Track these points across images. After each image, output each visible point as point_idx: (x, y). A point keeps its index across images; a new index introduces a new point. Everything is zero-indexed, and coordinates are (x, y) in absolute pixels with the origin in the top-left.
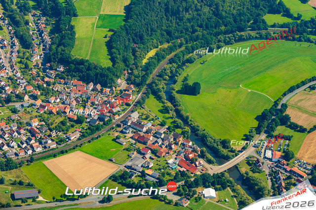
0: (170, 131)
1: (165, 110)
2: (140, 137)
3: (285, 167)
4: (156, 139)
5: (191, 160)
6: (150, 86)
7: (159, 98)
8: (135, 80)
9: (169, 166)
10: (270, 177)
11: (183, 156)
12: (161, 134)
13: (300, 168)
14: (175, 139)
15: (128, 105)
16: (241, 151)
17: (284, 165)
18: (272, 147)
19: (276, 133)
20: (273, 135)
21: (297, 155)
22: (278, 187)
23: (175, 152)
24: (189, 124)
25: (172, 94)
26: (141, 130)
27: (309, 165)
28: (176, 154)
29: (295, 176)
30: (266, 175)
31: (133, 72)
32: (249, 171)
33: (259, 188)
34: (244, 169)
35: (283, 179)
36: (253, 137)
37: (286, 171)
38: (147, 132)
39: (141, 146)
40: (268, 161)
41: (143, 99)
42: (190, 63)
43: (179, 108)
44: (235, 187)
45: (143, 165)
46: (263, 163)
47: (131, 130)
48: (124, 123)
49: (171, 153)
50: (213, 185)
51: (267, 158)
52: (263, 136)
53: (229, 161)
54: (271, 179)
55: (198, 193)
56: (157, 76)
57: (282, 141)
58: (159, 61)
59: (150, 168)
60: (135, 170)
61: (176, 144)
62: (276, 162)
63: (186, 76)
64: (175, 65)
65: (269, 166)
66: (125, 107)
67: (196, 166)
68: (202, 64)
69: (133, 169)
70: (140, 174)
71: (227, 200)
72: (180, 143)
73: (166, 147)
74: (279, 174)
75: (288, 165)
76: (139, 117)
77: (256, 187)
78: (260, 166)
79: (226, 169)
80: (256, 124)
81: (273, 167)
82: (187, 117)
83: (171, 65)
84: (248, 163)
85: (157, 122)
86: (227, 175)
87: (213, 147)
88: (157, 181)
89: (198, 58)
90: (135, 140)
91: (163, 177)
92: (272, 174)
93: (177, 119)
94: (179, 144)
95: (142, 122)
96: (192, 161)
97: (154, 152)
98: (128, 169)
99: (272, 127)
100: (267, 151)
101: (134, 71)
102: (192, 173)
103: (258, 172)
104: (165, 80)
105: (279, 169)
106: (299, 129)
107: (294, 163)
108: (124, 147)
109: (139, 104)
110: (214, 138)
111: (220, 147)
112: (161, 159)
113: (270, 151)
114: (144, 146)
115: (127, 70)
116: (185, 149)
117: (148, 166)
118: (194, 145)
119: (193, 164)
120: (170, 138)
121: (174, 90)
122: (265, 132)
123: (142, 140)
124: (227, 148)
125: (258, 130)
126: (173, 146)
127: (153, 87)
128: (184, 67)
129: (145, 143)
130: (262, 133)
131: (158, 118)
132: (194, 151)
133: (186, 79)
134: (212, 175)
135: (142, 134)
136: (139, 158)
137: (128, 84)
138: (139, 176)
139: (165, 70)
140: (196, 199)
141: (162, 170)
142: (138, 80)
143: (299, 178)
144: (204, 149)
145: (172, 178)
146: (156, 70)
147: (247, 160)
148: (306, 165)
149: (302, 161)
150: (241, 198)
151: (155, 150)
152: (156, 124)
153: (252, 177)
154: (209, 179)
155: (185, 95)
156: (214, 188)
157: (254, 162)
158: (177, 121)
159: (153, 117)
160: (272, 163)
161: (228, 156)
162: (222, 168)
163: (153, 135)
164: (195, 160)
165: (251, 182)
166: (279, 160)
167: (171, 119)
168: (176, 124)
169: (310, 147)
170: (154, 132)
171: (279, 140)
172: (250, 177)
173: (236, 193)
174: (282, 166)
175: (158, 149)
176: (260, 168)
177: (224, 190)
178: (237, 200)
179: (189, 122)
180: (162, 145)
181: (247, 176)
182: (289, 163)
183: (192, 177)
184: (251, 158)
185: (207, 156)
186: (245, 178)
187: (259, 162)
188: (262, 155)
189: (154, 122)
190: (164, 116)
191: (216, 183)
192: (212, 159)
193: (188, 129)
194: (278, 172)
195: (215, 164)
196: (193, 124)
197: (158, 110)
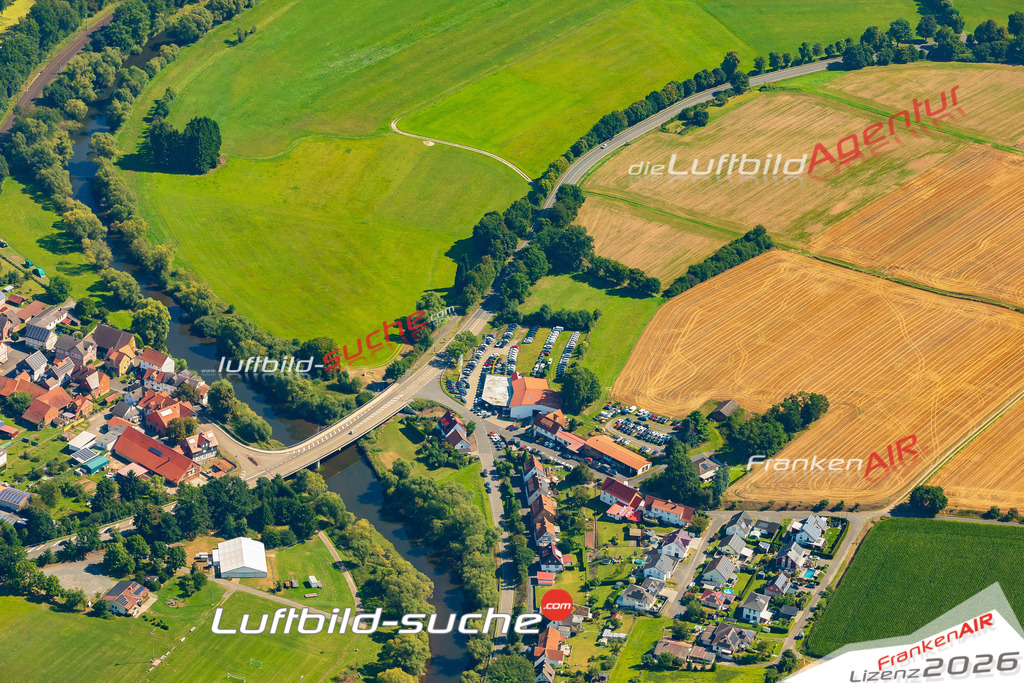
0: (85, 323)
1: (67, 240)
3: (561, 436)
4: (21, 356)
5: (168, 432)
6: (4, 143)
7: (42, 192)
9: (73, 462)
10: (498, 483)
11: (137, 419)
12: (43, 334)
13: (622, 436)
14: (102, 352)
16: (379, 387)
17: (555, 428)
18: (511, 362)
19: (529, 307)
20: (516, 314)
21: (614, 388)
22: (527, 519)
23: (104, 403)
24: (170, 287)
25: (99, 173)
27: (661, 422)
28: (107, 411)
29: (602, 470)
30: (483, 475)
32: (407, 462)
33: (447, 528)
34: (391, 455)
35: (552, 485)
36: (433, 326)
37: (562, 449)
40: (494, 420)
42: (181, 43)
43: (128, 226)
44: (349, 527)
46: (470, 429)
49: (86, 406)
50: (256, 524)
51: (491, 408)
52: (478, 322)
53: (328, 425)
54: (503, 489)
55: (190, 561)
56: (38, 102)
57: (555, 335)
58: (46, 39)
61: (110, 370)
62: (524, 422)
63: (160, 96)
64: (114, 53)
65: (496, 437)
67: (188, 453)
68: (233, 44)
71: (313, 579)
72: (123, 367)
73: (65, 385)
74: (532, 465)
75: (572, 427)
77: (437, 523)
78: (457, 438)
79: (315, 457)
80: (446, 274)
81: (512, 443)
82: (160, 264)
83: (98, 56)
84: (411, 433)
85: (33, 287)
86: (316, 481)
88: (22, 521)
89: (216, 23)
91: (44, 507)
92: (507, 469)
93: (114, 272)
94: (122, 371)
96: (173, 435)
97: (11, 409)
99: (512, 283)
100: (488, 378)
102: (169, 483)
103: (448, 465)
104: (72, 116)
105: (538, 448)
106: (626, 284)
107: (598, 419)
110: (268, 341)
112: (45, 436)
113: (504, 380)
116: (145, 390)
118: (182, 369)
119: (178, 449)
120: (80, 346)
121: (108, 154)
122: (485, 306)
124: (325, 378)
125: (458, 298)
126: (93, 380)
127: (15, 146)
128: (155, 62)
130: (475, 309)
131: (36, 272)
132: (183, 393)
133: (160, 109)
134: (252, 485)
139: (72, 75)
140: (182, 585)
141: (45, 478)
143: (618, 477)
144: (226, 384)
145: (84, 507)
146: (34, 77)
147: (407, 419)
148: (646, 426)
149: (634, 408)
150: (371, 569)
151: (16, 400)
152: (28, 297)
153: (420, 484)
154: (239, 501)
155: (156, 175)
156: (259, 536)
157: (435, 425)
158: (113, 279)
159: (13, 269)
160: (509, 424)
161: (326, 408)
162: (297, 455)
163: (9, 340)
164: (184, 431)
165: (415, 503)
166: (535, 412)
167: (90, 272)
168: (112, 293)
169: (669, 351)
170: (16, 329)
171: (542, 332)
172: (413, 486)
173: (351, 552)
174: (549, 435)
175: (28, 396)
176: (458, 447)
177: (303, 542)
178: (355, 581)
179: (165, 283)
180: (48, 378)
181: (402, 481)
182: (578, 419)
183: (167, 500)
184: (421, 410)
185: (239, 413)
186: (392, 489)
187: (455, 422)
188: (470, 397)
189: (18, 290)
190: (60, 263)
191: (271, 517)
192: (259, 421)
193: (157, 308)
194: (532, 459)
195: (270, 441)
196: (183, 287)
197: (38, 241)
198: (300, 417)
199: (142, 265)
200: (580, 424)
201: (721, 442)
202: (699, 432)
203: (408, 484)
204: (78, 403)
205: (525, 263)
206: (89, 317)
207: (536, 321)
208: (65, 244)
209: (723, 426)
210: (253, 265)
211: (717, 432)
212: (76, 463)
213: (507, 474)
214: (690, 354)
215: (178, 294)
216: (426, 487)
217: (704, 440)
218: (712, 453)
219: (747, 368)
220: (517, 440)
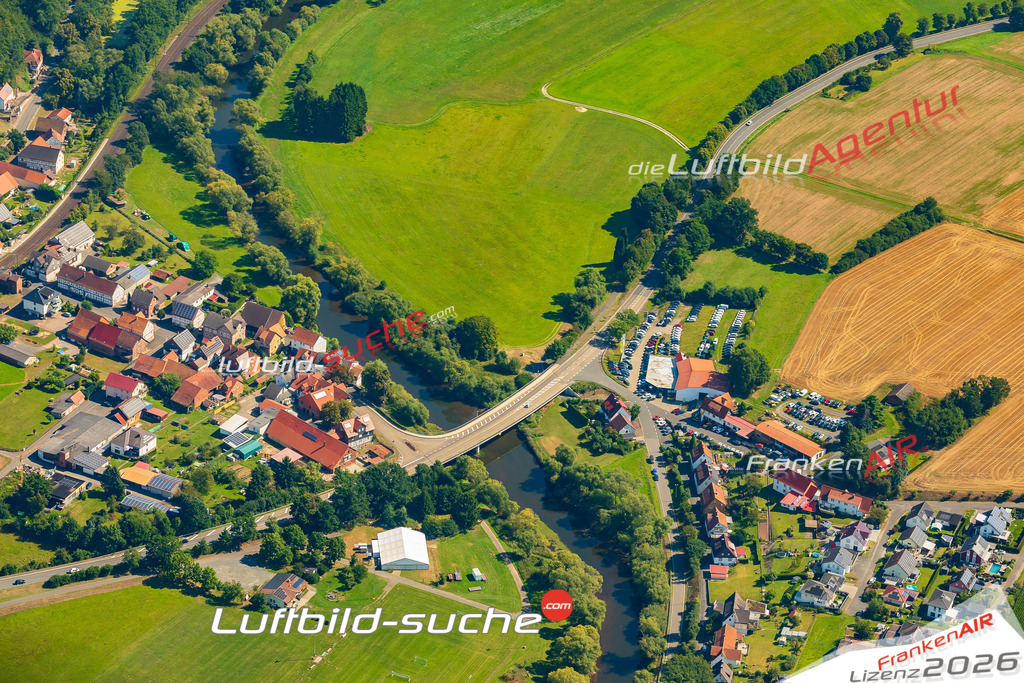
0: (233, 299)
1: (210, 212)
2: (99, 328)
3: (730, 420)
4: (168, 335)
5: (322, 415)
6: (143, 110)
7: (183, 160)
8: (77, 85)
9: (225, 447)
10: (665, 470)
11: (288, 401)
12: (190, 312)
13: (793, 421)
14: (251, 331)
15: (47, 195)
16: (540, 368)
17: (723, 412)
18: (675, 342)
19: (691, 284)
20: (678, 291)
21: (783, 370)
22: (697, 509)
23: (255, 385)
24: (318, 262)
25: (243, 141)
26: (104, 298)
27: (834, 406)
28: (258, 393)
29: (773, 457)
30: (649, 461)
31: (66, 54)
32: (571, 448)
33: (614, 518)
34: (554, 440)
35: (722, 473)
36: (592, 303)
37: (732, 435)
38: (130, 307)
39: (103, 368)
40: (658, 403)
41: (113, 167)
42: (325, 4)
43: (274, 197)
44: (513, 517)
45: (114, 447)
46: (634, 413)
47: (59, 300)
48: (30, 273)
49: (237, 388)
50: (416, 513)
51: (655, 391)
52: (638, 299)
53: (487, 409)
54: (671, 476)
55: (349, 552)
56: (177, 66)
57: (720, 314)
59: (141, 460)
60: (79, 470)
61: (260, 350)
62: (691, 405)
63: (302, 60)
64: (253, 14)
65: (662, 421)
66: (34, 204)
67: (344, 438)
68: (375, 3)
69: (68, 467)
70: (97, 485)
71: (477, 572)
72: (274, 346)
73: (214, 365)
74: (701, 451)
75: (741, 411)
76: (95, 247)
77: (604, 513)
78: (621, 422)
79: (474, 442)
80: (604, 247)
81: (678, 427)
82: (308, 237)
83: (237, 17)
84: (573, 416)
85: (176, 261)
86: (477, 467)
87: (420, 355)
88: (174, 509)
90: (78, 342)
91: (197, 494)
92: (675, 455)
93: (260, 246)
94: (273, 349)
95: (107, 265)
96: (328, 419)
97: (160, 390)
98: (47, 466)
99: (674, 259)
100: (652, 358)
101: (72, 48)
102: (325, 470)
103: (613, 450)
104: (212, 81)
105: (706, 433)
106: (792, 259)
107: (767, 403)
108: (28, 377)
109: (98, 189)
110: (422, 319)
111: (450, 356)
112: (194, 419)
113: (668, 361)
114: (118, 367)
115: (44, 47)
117: (135, 451)
118: (334, 349)
119: (333, 433)
120: (229, 325)
121: (251, 122)
122: (646, 282)
123: (109, 343)
124: (482, 358)
125: (617, 276)
126: (243, 361)
127: (156, 113)
128: (296, 24)
129: (121, 355)
130: (635, 285)
131: (180, 246)
132: (336, 374)
133: (303, 73)
134: (411, 472)
135: (107, 316)
136: (95, 419)
137: (47, 105)
138: (93, 494)
139: (211, 38)
140: (341, 578)
141: (197, 464)
142: (89, 89)
144: (381, 365)
145: (238, 494)
146: (172, 40)
147: (568, 402)
148: (818, 411)
149: (805, 391)
150: (537, 561)
151: (164, 382)
152: (173, 272)
153: (585, 472)
154: (398, 490)
155: (300, 143)
156: (420, 526)
157: (598, 408)
158: (261, 254)
159: (156, 243)
160: (675, 407)
161: (484, 390)
162: (456, 440)
163: (155, 317)
164: (338, 415)
165: (580, 492)
166: (702, 396)
167: (236, 246)
168: (259, 268)
169: (839, 331)
170: (162, 306)
171: (706, 310)
172: (578, 474)
173: (515, 543)
174: (717, 419)
175: (177, 377)
176: (623, 431)
177: (465, 533)
178: (520, 573)
179: (314, 257)
180: (196, 358)
181: (566, 468)
182: (747, 402)
183: (323, 487)
184: (583, 392)
185: (394, 395)
186: (556, 477)
187: (619, 406)
188: (633, 378)
189: (162, 265)
190: (205, 236)
191: (432, 506)
192: (416, 404)
193: (308, 285)
194: (700, 446)
195: (428, 425)
196: (333, 262)
197: (181, 213)
198: (457, 399)
199: (289, 239)
200: (750, 408)
201: (897, 427)
202: (875, 418)
203: (572, 471)
204: (229, 384)
205: (687, 238)
206: (236, 294)
207: (701, 299)
208: (209, 216)
209: (899, 410)
210: (403, 239)
211: (893, 417)
212: (229, 447)
213: (675, 461)
214: (862, 335)
215: (327, 269)
216: (591, 475)
217: (880, 426)
218: (889, 440)
219: (922, 349)
220: (683, 424)
